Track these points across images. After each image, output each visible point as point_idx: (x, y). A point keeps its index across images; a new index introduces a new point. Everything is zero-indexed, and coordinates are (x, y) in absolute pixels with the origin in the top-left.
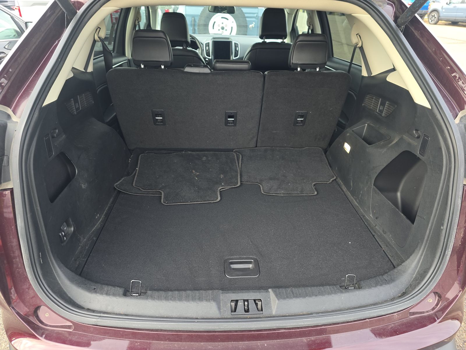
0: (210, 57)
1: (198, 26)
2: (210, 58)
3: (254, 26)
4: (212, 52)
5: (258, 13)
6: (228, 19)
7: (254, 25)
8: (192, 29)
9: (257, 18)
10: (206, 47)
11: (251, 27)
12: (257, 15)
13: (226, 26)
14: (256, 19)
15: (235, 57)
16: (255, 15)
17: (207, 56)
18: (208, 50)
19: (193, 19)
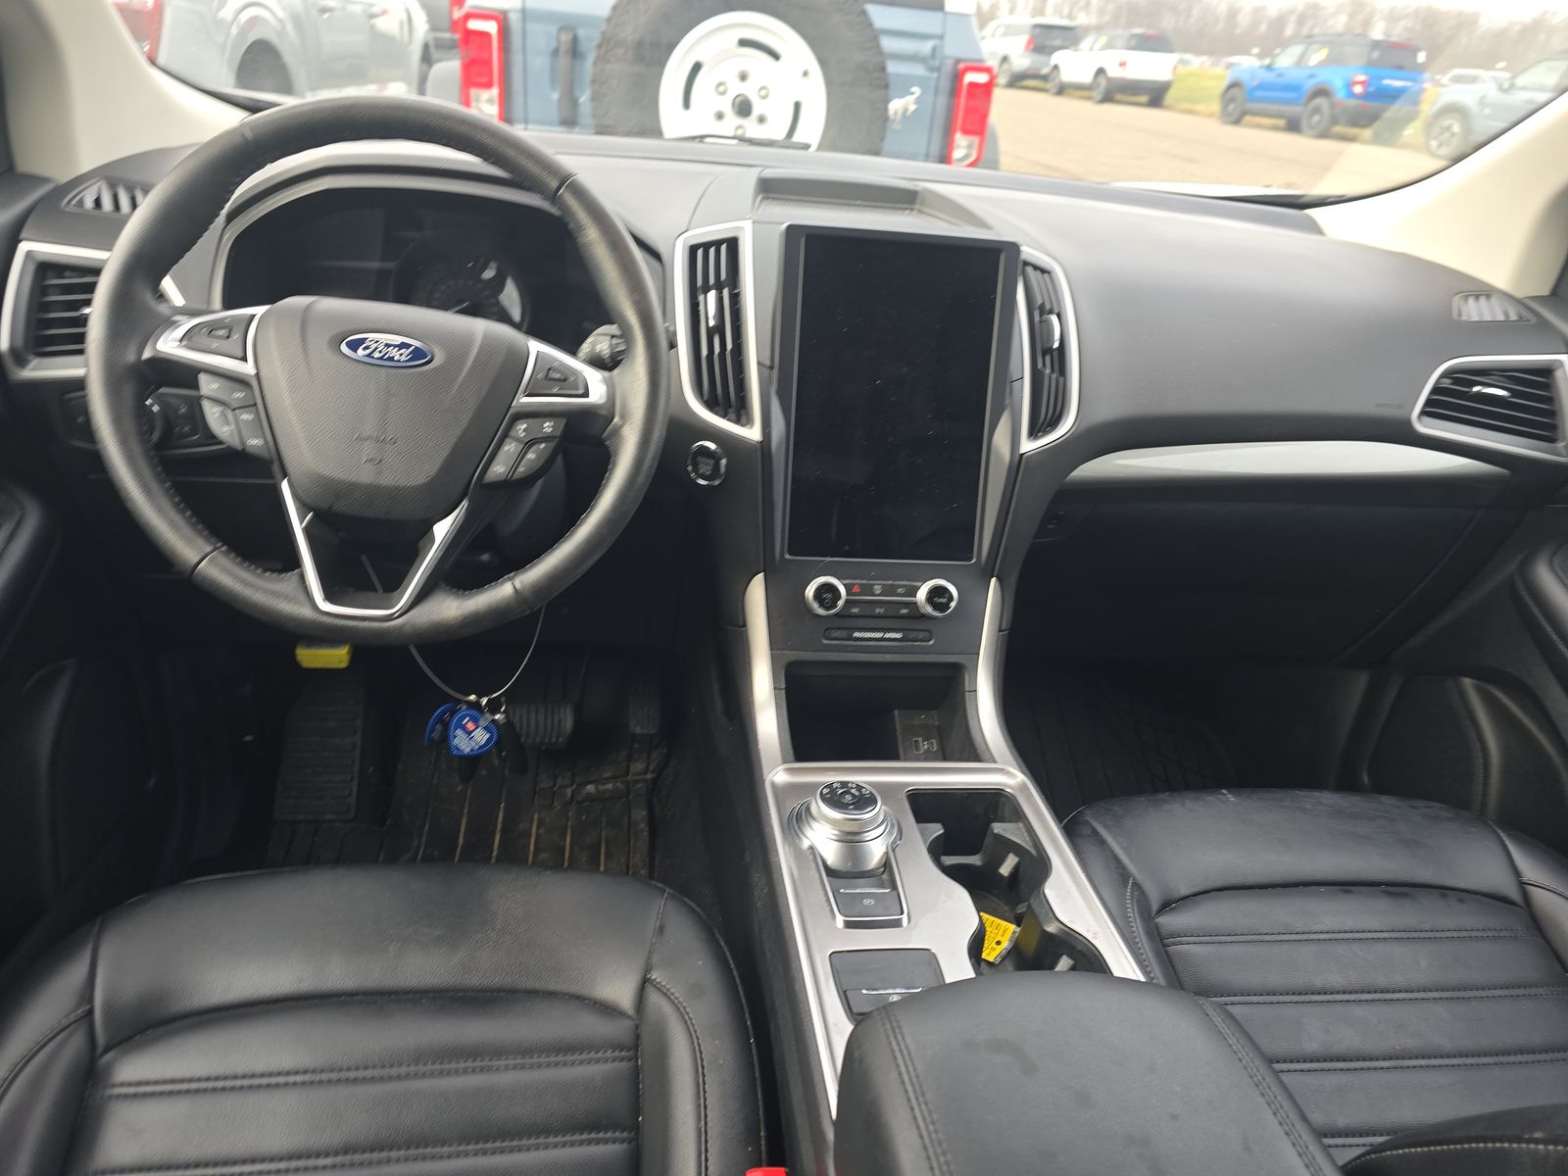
0: (740, 413)
1: (593, 82)
2: (753, 433)
3: (912, 108)
4: (778, 370)
5: (941, 37)
6: (776, 56)
7: (918, 101)
8: (560, 100)
9: (936, 63)
10: (694, 294)
11: (900, 112)
12: (934, 49)
13: (764, 93)
14: (932, 69)
15: (1034, 433)
16: (926, 47)
17: (711, 404)
18: (719, 329)
19: (565, 37)
